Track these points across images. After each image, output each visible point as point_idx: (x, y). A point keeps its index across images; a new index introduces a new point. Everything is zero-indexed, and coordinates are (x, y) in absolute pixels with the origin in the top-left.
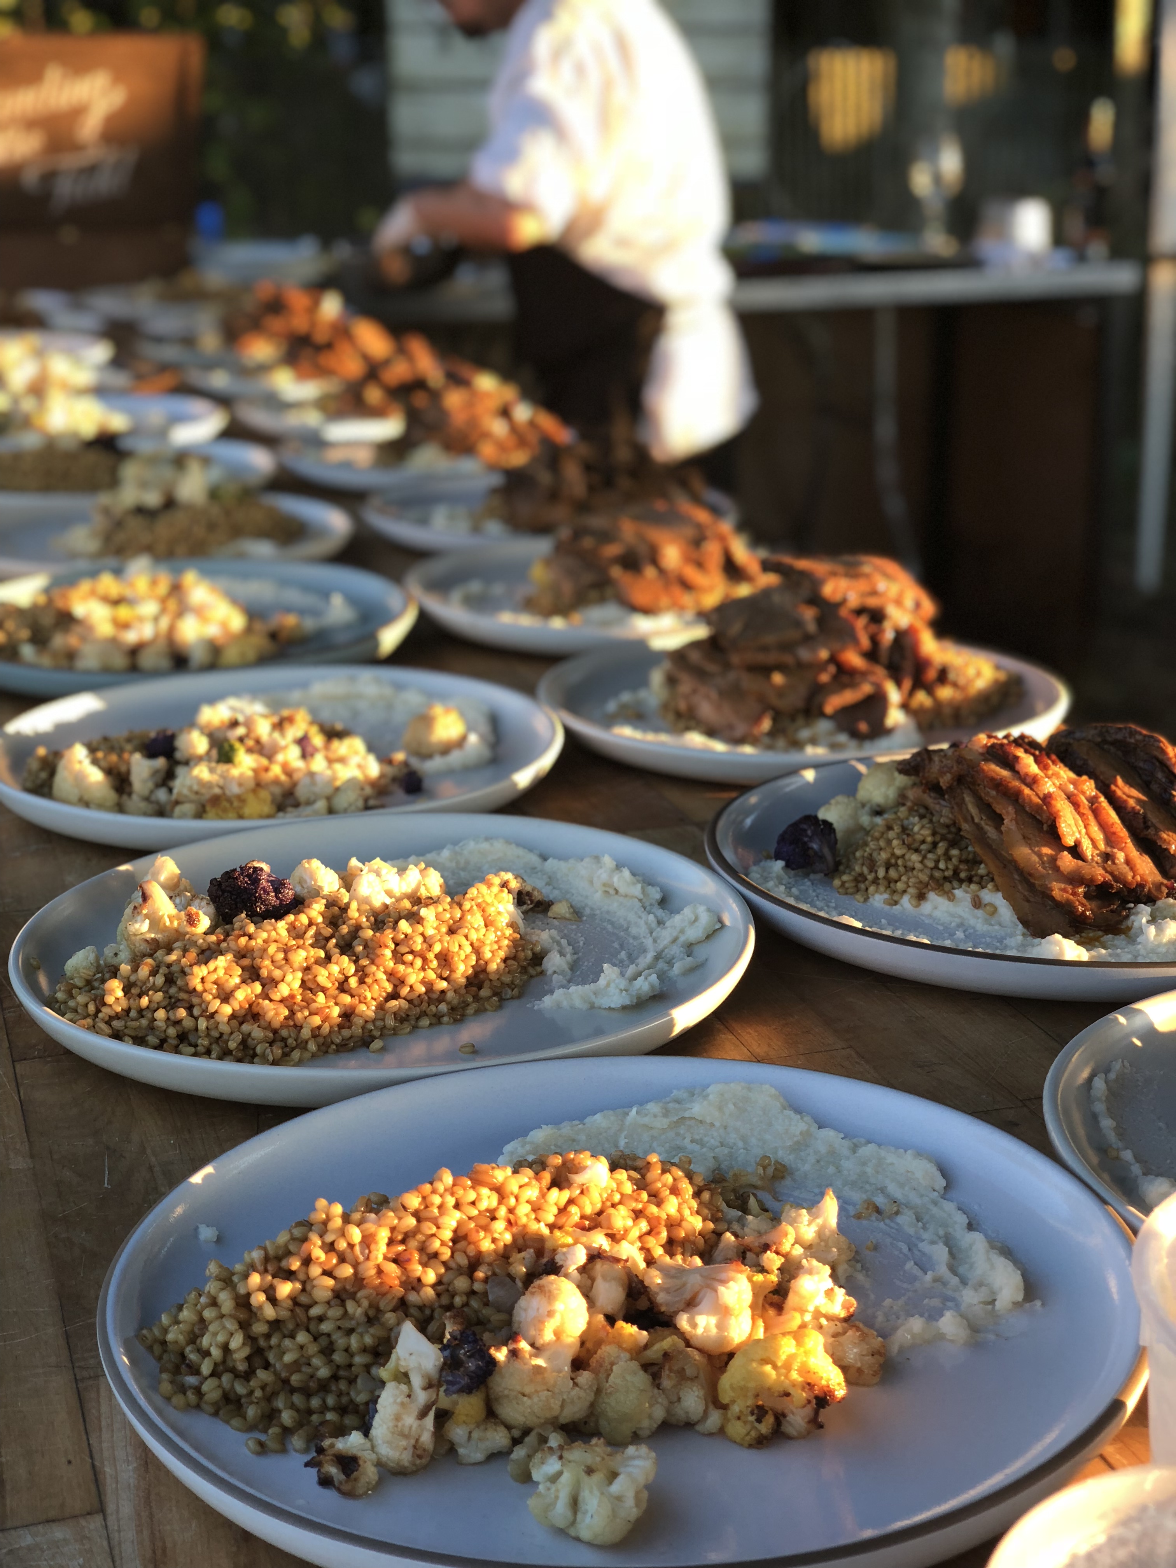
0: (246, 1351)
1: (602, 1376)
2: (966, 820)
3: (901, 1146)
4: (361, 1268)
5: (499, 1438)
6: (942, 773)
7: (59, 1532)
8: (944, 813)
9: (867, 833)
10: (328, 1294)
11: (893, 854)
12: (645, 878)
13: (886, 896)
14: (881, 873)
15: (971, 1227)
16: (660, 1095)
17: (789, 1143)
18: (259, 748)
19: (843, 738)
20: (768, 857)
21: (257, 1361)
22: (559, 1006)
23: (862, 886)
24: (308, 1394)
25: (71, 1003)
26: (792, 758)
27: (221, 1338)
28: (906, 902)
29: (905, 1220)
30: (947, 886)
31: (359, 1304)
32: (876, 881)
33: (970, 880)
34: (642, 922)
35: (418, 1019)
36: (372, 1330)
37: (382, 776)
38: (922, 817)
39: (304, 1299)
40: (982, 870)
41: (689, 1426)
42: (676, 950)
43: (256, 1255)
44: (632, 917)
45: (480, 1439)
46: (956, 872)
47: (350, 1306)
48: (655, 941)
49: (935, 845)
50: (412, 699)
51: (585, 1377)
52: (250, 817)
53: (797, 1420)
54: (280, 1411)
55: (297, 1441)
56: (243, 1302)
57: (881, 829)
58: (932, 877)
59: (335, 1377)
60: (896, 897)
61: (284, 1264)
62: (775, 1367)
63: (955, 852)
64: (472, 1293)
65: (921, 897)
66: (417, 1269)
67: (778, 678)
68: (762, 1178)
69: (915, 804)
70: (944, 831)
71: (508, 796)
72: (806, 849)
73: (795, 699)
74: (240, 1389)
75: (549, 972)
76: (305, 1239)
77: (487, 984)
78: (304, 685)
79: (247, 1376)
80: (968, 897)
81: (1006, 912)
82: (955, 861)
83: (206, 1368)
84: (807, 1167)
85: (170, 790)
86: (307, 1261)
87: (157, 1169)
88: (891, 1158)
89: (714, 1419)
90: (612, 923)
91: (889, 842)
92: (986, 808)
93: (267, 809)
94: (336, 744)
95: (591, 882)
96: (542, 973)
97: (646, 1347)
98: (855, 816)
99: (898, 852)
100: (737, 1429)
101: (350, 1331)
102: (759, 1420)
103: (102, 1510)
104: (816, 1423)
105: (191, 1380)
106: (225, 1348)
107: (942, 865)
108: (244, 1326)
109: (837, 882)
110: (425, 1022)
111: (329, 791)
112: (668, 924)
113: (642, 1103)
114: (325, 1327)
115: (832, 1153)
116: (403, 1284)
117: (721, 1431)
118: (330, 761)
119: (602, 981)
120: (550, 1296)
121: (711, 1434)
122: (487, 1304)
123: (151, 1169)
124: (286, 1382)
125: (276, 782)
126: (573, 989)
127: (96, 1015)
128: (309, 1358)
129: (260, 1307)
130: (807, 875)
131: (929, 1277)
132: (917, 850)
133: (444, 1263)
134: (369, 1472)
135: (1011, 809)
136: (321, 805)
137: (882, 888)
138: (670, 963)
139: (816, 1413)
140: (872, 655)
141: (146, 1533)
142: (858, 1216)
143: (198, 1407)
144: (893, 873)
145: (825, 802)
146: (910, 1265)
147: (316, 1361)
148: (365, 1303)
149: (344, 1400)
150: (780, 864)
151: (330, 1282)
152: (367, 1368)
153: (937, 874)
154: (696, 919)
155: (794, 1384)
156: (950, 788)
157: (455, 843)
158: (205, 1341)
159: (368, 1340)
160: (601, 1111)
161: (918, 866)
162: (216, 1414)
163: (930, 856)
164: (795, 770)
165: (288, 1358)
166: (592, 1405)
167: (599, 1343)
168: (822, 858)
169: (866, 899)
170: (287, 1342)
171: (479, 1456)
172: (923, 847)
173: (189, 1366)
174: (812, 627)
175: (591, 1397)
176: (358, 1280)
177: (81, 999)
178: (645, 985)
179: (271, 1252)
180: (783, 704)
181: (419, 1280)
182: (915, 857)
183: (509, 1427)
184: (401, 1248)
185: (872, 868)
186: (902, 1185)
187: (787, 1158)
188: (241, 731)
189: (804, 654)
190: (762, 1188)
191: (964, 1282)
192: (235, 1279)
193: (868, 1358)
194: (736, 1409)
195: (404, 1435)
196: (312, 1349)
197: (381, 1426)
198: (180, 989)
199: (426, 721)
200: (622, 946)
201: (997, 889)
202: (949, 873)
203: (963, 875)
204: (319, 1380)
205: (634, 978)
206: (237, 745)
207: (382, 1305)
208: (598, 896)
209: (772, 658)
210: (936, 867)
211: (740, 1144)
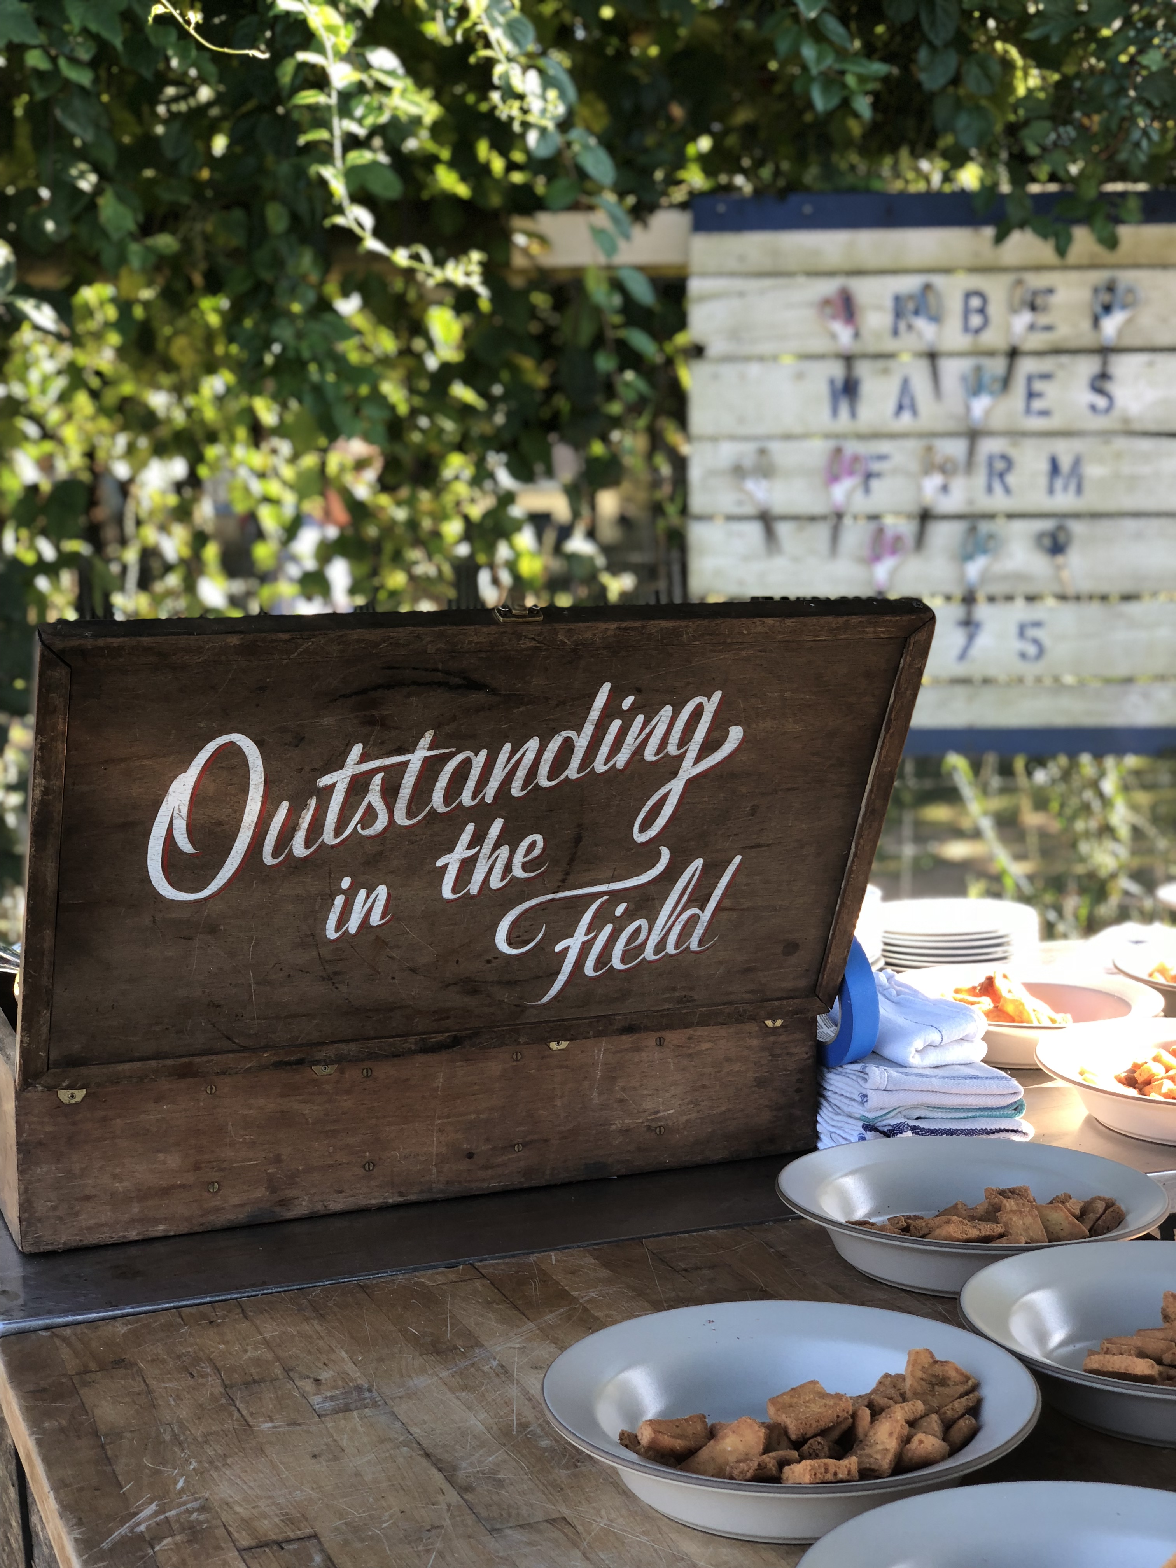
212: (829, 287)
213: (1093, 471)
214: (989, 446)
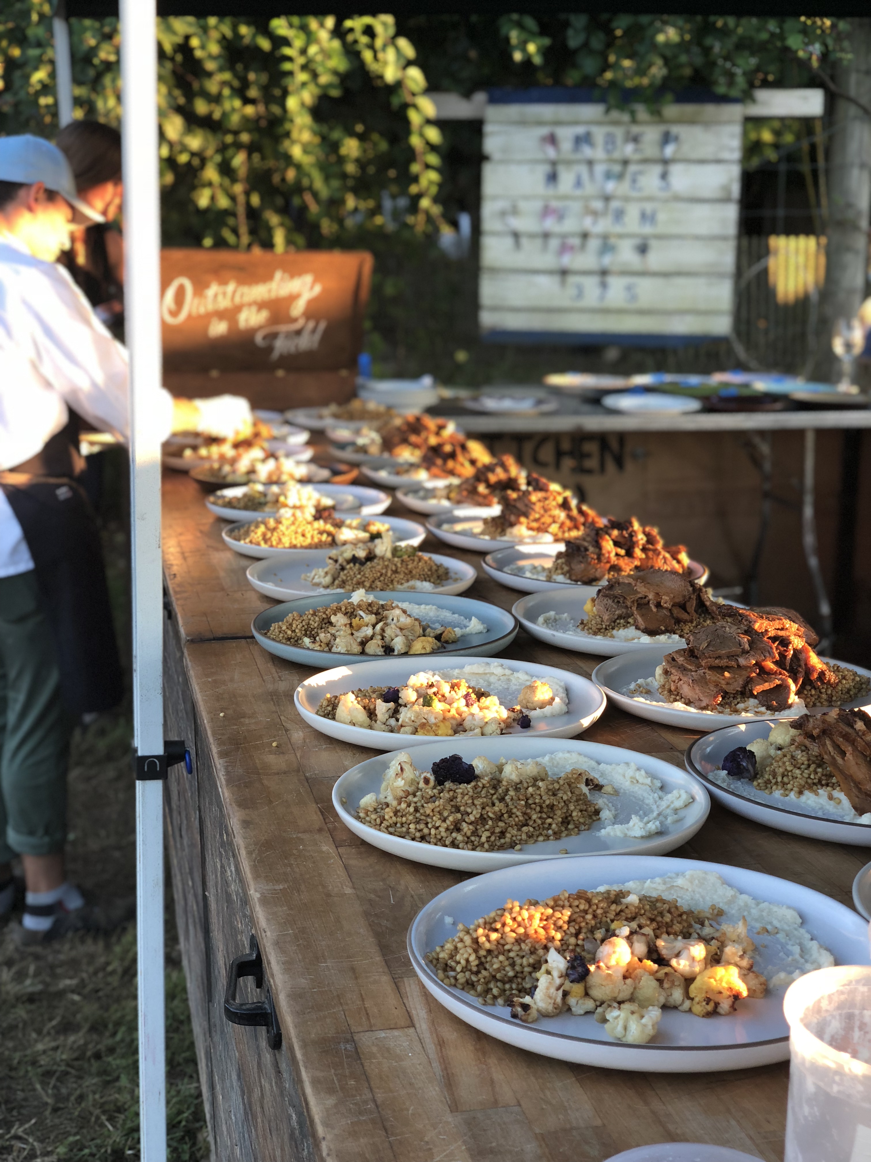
0: (477, 962)
1: (637, 981)
2: (826, 753)
3: (779, 904)
4: (528, 930)
5: (589, 1005)
6: (814, 728)
7: (396, 1033)
8: (815, 749)
9: (773, 759)
10: (513, 940)
11: (786, 770)
12: (652, 775)
13: (782, 791)
14: (779, 779)
15: (812, 939)
16: (662, 875)
17: (725, 900)
18: (443, 699)
19: (763, 709)
20: (718, 769)
21: (481, 967)
22: (609, 834)
23: (769, 786)
24: (504, 983)
25: (368, 819)
26: (734, 718)
27: (465, 956)
28: (792, 795)
29: (781, 936)
30: (815, 787)
31: (527, 945)
32: (776, 783)
33: (827, 785)
34: (651, 797)
35: (537, 837)
36: (533, 957)
37: (508, 717)
38: (802, 751)
39: (502, 942)
40: (834, 780)
41: (675, 1008)
42: (669, 811)
43: (481, 921)
44: (645, 795)
45: (583, 1004)
46: (820, 781)
47: (523, 946)
48: (658, 807)
49: (809, 766)
50: (522, 677)
51: (629, 981)
52: (441, 735)
53: (725, 1005)
54: (492, 989)
55: (500, 1001)
56: (476, 941)
57: (781, 756)
58: (807, 782)
59: (516, 976)
60: (787, 792)
61: (493, 926)
62: (715, 980)
63: (819, 770)
64: (577, 945)
65: (801, 793)
66: (553, 933)
67: (727, 674)
68: (712, 914)
69: (799, 745)
70: (815, 759)
71: (579, 731)
72: (739, 765)
73: (737, 686)
74: (474, 978)
75: (603, 819)
76: (502, 915)
77: (572, 822)
78: (462, 667)
79: (477, 973)
80: (826, 794)
81: (846, 802)
82: (819, 775)
83: (459, 968)
84: (733, 912)
85: (397, 720)
86: (504, 925)
87: (415, 897)
88: (775, 909)
89: (687, 1004)
90: (635, 797)
91: (784, 763)
92: (837, 747)
93: (450, 732)
94: (483, 699)
95: (624, 776)
96: (599, 819)
97: (657, 972)
98: (767, 750)
99: (789, 768)
100: (698, 1009)
101: (523, 957)
102: (707, 1004)
103: (413, 1026)
104: (733, 1008)
105: (452, 973)
106: (467, 961)
107: (812, 776)
108: (476, 951)
109: (755, 783)
110: (541, 838)
111: (482, 724)
112: (665, 798)
113: (653, 878)
114: (512, 954)
115: (746, 905)
116: (546, 939)
117: (690, 1010)
118: (481, 709)
119: (631, 823)
120: (614, 945)
121: (686, 1012)
122: (584, 950)
123: (412, 896)
124: (494, 977)
125: (453, 718)
126: (616, 826)
127: (380, 825)
128: (504, 967)
129: (483, 943)
130: (739, 779)
131: (790, 959)
132: (799, 768)
133: (564, 931)
134: (533, 1013)
135: (850, 748)
136: (478, 731)
137: (780, 787)
138: (666, 818)
139: (734, 1003)
140: (780, 663)
141: (435, 1035)
142: (758, 933)
143: (455, 986)
144: (785, 779)
145: (751, 742)
146: (781, 954)
147: (508, 969)
148: (530, 945)
149: (520, 986)
150: (725, 772)
151: (514, 935)
152: (530, 973)
153: (809, 781)
154: (680, 796)
155: (724, 988)
156: (819, 736)
157: (552, 754)
158: (458, 958)
159: (531, 961)
160: (633, 880)
161: (799, 776)
162: (463, 989)
163: (806, 771)
164: (734, 725)
165: (495, 966)
166: (632, 994)
167: (635, 969)
168: (748, 770)
169: (771, 793)
170: (495, 960)
171: (582, 1012)
172: (803, 766)
173: (451, 967)
174: (747, 647)
175: (632, 990)
176: (526, 935)
177: (374, 816)
178: (653, 826)
179: (487, 920)
180: (730, 689)
181: (553, 938)
182: (798, 772)
183: (595, 1001)
184: (545, 923)
185: (775, 776)
186: (780, 921)
187: (725, 908)
188: (434, 689)
189: (742, 661)
190: (712, 919)
191: (806, 961)
192: (471, 931)
193: (759, 986)
194: (697, 1000)
195: (550, 998)
196: (506, 963)
197: (539, 994)
198: (421, 815)
199: (532, 688)
200: (640, 809)
201: (842, 790)
202: (816, 781)
203: (824, 782)
204: (509, 977)
205: (648, 822)
206: (434, 697)
207: (537, 947)
208: (628, 783)
209: (724, 662)
210: (809, 777)
211: (701, 900)
212: (544, 131)
213: (662, 217)
214: (615, 204)
